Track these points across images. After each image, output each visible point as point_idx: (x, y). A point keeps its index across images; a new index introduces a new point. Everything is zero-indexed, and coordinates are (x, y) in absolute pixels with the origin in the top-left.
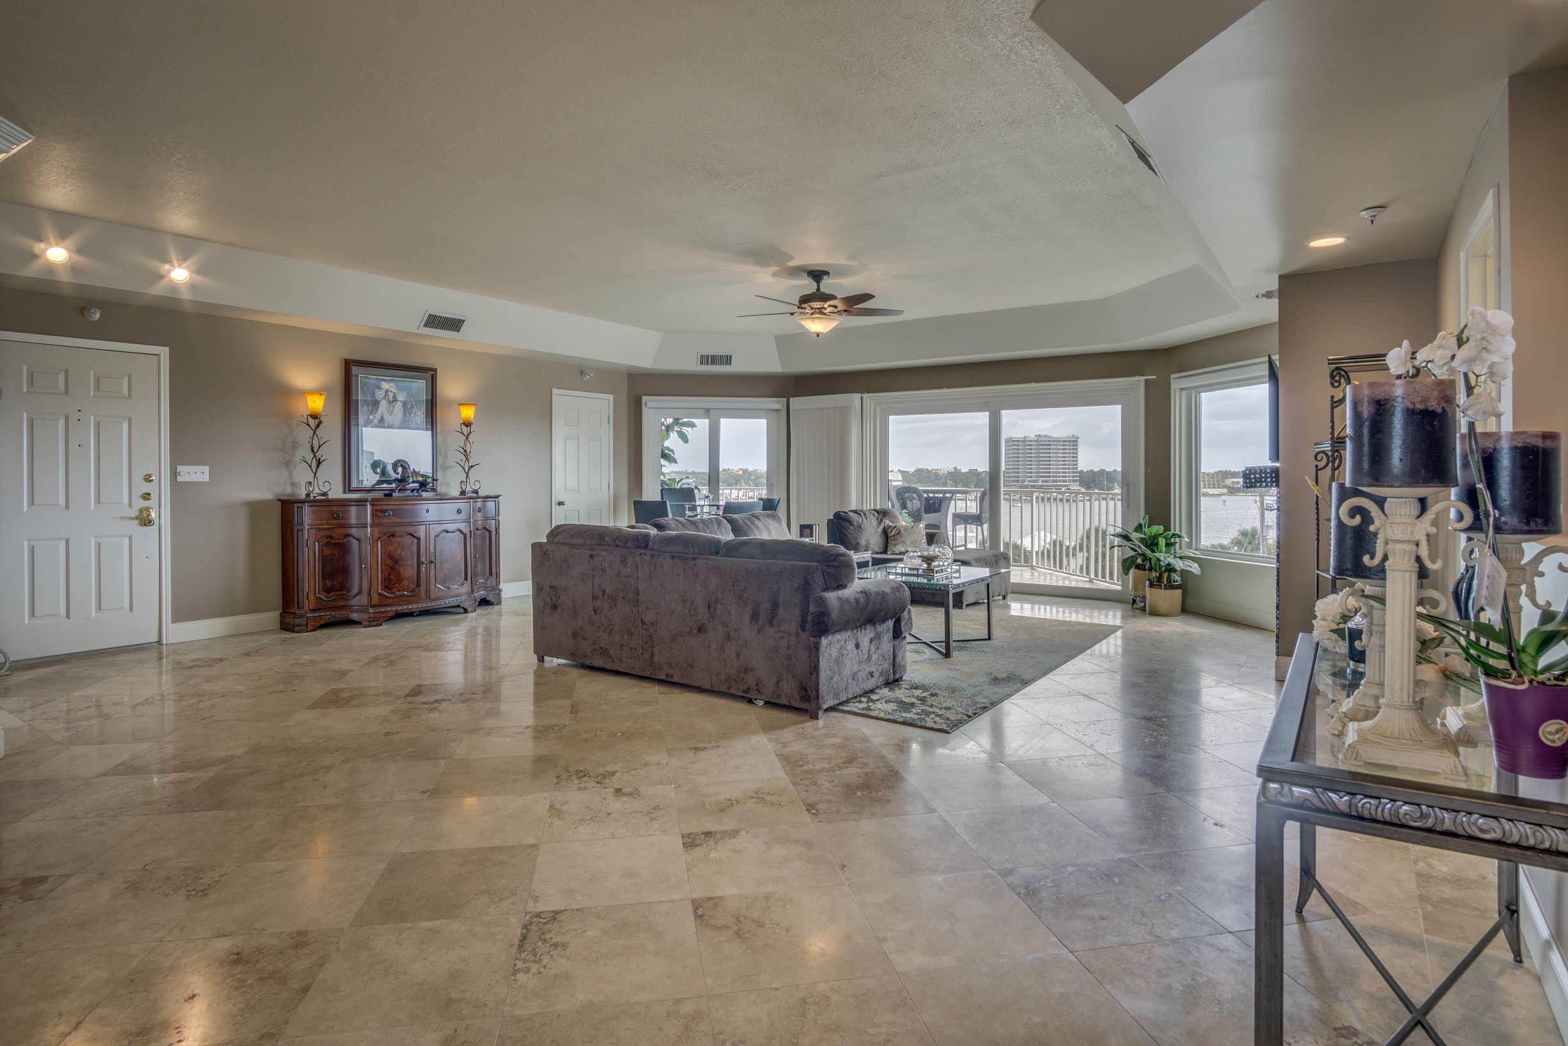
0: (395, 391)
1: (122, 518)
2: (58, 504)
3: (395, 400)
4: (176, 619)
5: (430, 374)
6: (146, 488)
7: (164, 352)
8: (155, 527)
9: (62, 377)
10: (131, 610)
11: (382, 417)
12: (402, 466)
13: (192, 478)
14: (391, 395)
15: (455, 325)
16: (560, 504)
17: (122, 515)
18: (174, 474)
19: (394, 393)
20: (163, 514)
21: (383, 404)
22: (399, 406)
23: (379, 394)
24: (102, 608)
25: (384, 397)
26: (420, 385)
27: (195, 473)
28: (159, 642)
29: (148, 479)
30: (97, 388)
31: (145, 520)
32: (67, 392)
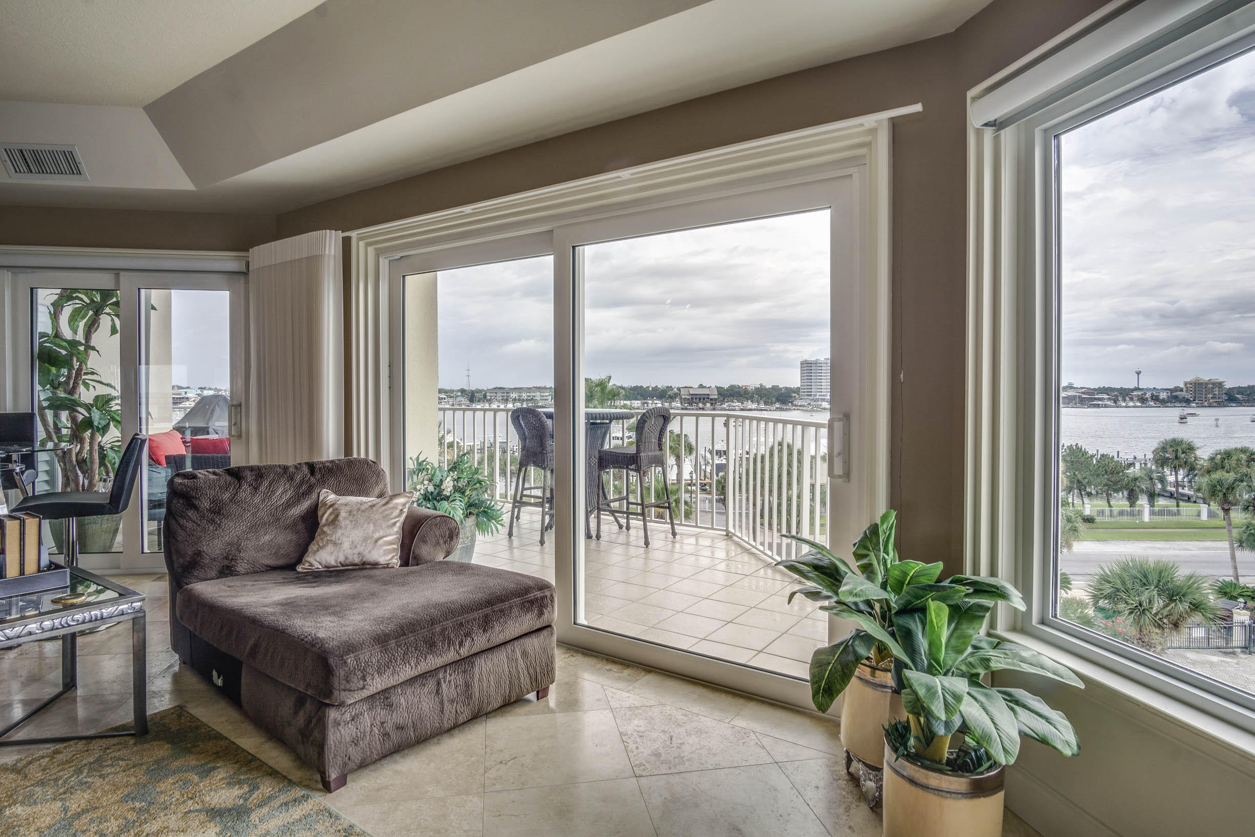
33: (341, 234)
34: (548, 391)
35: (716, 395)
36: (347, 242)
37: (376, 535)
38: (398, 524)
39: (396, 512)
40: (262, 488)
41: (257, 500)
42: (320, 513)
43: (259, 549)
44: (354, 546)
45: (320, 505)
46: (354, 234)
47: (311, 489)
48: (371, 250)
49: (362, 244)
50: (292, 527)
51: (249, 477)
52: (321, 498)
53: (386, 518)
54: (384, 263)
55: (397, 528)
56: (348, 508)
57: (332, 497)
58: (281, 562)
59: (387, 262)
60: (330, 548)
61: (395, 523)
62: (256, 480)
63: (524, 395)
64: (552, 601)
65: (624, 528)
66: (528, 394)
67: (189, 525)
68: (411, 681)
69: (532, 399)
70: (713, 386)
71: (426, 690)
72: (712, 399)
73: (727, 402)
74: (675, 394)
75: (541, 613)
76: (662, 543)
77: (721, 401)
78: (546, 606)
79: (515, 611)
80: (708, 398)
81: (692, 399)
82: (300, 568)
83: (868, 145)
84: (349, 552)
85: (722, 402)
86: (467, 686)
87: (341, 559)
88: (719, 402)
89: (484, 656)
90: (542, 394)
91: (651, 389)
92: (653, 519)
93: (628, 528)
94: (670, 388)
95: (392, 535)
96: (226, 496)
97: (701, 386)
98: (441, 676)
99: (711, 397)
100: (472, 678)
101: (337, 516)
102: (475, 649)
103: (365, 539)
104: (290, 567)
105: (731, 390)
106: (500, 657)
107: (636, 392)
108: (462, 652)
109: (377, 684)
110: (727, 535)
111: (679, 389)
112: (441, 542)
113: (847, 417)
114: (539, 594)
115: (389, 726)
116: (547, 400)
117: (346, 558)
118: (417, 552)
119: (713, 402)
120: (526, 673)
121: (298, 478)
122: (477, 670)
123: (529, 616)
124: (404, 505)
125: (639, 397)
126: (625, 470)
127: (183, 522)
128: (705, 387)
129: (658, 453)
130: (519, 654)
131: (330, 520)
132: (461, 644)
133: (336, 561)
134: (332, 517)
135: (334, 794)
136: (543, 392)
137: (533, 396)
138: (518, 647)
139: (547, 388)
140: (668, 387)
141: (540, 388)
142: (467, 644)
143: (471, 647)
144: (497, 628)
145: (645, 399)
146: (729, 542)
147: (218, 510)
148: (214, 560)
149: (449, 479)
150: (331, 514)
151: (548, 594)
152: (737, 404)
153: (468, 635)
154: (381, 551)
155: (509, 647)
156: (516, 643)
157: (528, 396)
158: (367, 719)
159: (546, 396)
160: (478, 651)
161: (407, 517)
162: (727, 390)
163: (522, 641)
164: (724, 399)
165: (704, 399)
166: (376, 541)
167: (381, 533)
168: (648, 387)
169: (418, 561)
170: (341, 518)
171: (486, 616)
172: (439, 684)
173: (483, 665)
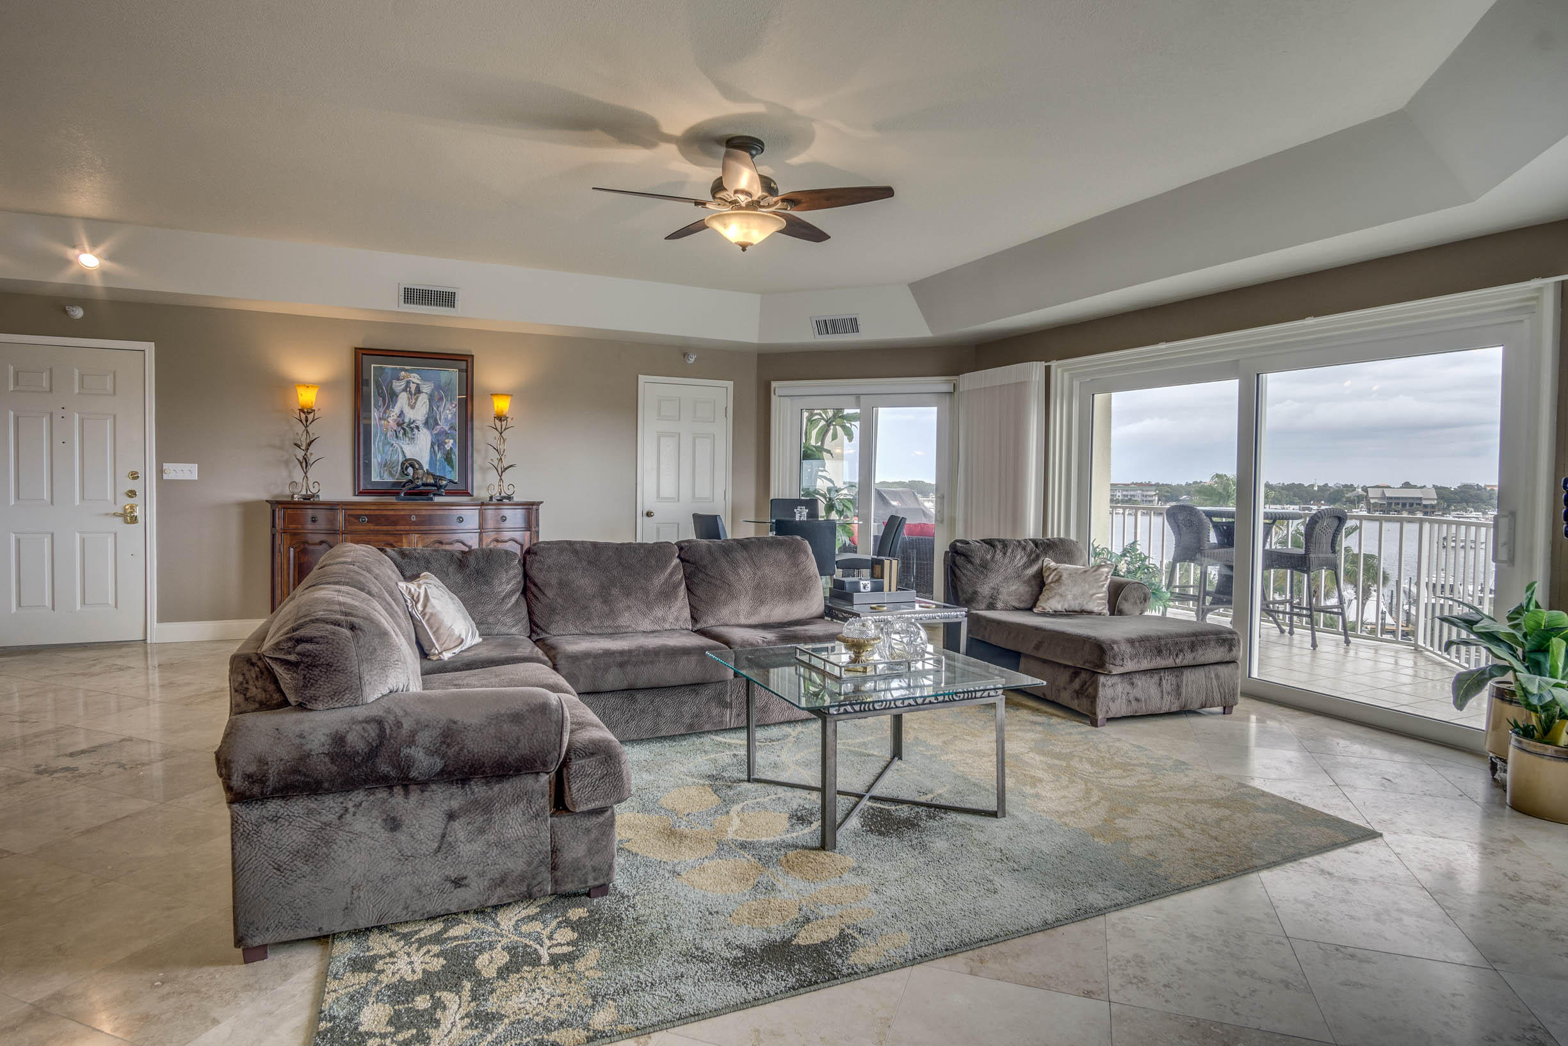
0: (418, 382)
1: (107, 514)
2: (43, 499)
3: (419, 391)
4: (162, 619)
5: (464, 362)
6: (132, 485)
7: (150, 347)
8: (140, 525)
9: (45, 376)
10: (116, 606)
11: (402, 412)
12: (412, 466)
13: (181, 477)
14: (413, 387)
15: (447, 299)
16: (649, 514)
17: (107, 512)
18: (160, 472)
19: (418, 384)
20: (149, 510)
21: (403, 398)
22: (423, 399)
23: (398, 386)
24: (86, 602)
25: (405, 390)
26: (450, 375)
27: (184, 471)
28: (145, 640)
29: (134, 476)
30: (82, 386)
31: (130, 518)
32: (51, 390)
33: (1044, 364)
34: (1154, 488)
35: (1434, 499)
36: (1048, 370)
37: (1091, 592)
38: (1105, 586)
39: (1103, 578)
40: (1008, 554)
41: (1007, 561)
42: (1045, 575)
43: (1009, 594)
44: (1075, 598)
45: (1044, 569)
46: (1054, 364)
47: (1038, 557)
48: (1066, 375)
49: (1059, 370)
50: (1028, 582)
51: (999, 546)
52: (1045, 564)
53: (1097, 581)
54: (1076, 384)
55: (1105, 589)
56: (1068, 572)
57: (1053, 564)
58: (1022, 605)
59: (1078, 383)
60: (1057, 598)
61: (1103, 585)
62: (1003, 548)
63: (1118, 494)
64: (1239, 643)
65: (1287, 634)
66: (1125, 493)
67: (968, 573)
68: (1145, 672)
69: (1130, 499)
70: (1430, 486)
71: (1153, 681)
72: (1426, 506)
73: (1454, 510)
74: (1358, 497)
75: (1230, 650)
76: (1331, 649)
77: (1444, 509)
78: (1234, 646)
79: (1213, 643)
80: (1419, 504)
81: (1390, 504)
82: (1035, 610)
83: (1536, 298)
84: (1072, 603)
85: (1446, 511)
86: (1178, 686)
87: (1066, 606)
88: (1439, 511)
89: (1189, 670)
90: (1145, 493)
91: (1316, 488)
92: (1322, 627)
93: (1291, 633)
94: (1351, 488)
95: (1102, 593)
96: (989, 557)
97: (1407, 485)
98: (1162, 675)
99: (1424, 502)
100: (1182, 682)
101: (1061, 577)
102: (1185, 663)
103: (1083, 594)
104: (1030, 609)
105: (1461, 492)
106: (1200, 673)
107: (1292, 493)
108: (1177, 661)
109: (1130, 666)
110: (1416, 649)
111: (1365, 489)
112: (1138, 602)
113: (1513, 514)
114: (1229, 636)
115: (1131, 697)
116: (1152, 501)
117: (1070, 606)
118: (1121, 607)
119: (1428, 510)
120: (1218, 689)
121: (1028, 549)
122: (1184, 678)
123: (1222, 649)
124: (1108, 573)
125: (1297, 500)
126: (1289, 571)
127: (965, 571)
128: (1415, 487)
129: (1331, 556)
130: (1213, 675)
131: (1055, 580)
132: (1177, 655)
133: (1062, 608)
134: (1057, 577)
135: (1099, 729)
136: (1147, 491)
137: (1131, 496)
138: (1213, 671)
139: (1151, 485)
140: (1346, 486)
141: (1141, 484)
142: (1181, 657)
143: (1183, 659)
144: (1200, 652)
145: (1307, 503)
146: (1418, 655)
147: (985, 566)
148: (984, 597)
149: (1123, 562)
150: (1055, 575)
151: (1236, 638)
152: (1474, 514)
153: (1181, 651)
154: (1096, 604)
155: (1207, 668)
156: (1211, 667)
157: (1124, 496)
158: (1119, 688)
159: (1150, 496)
160: (1187, 664)
161: (1110, 582)
162: (1455, 492)
163: (1216, 666)
164: (1449, 506)
165: (1411, 505)
166: (1092, 595)
167: (1094, 591)
168: (1312, 486)
169: (1121, 613)
170: (1063, 578)
171: (1193, 642)
172: (1161, 679)
173: (1189, 676)
